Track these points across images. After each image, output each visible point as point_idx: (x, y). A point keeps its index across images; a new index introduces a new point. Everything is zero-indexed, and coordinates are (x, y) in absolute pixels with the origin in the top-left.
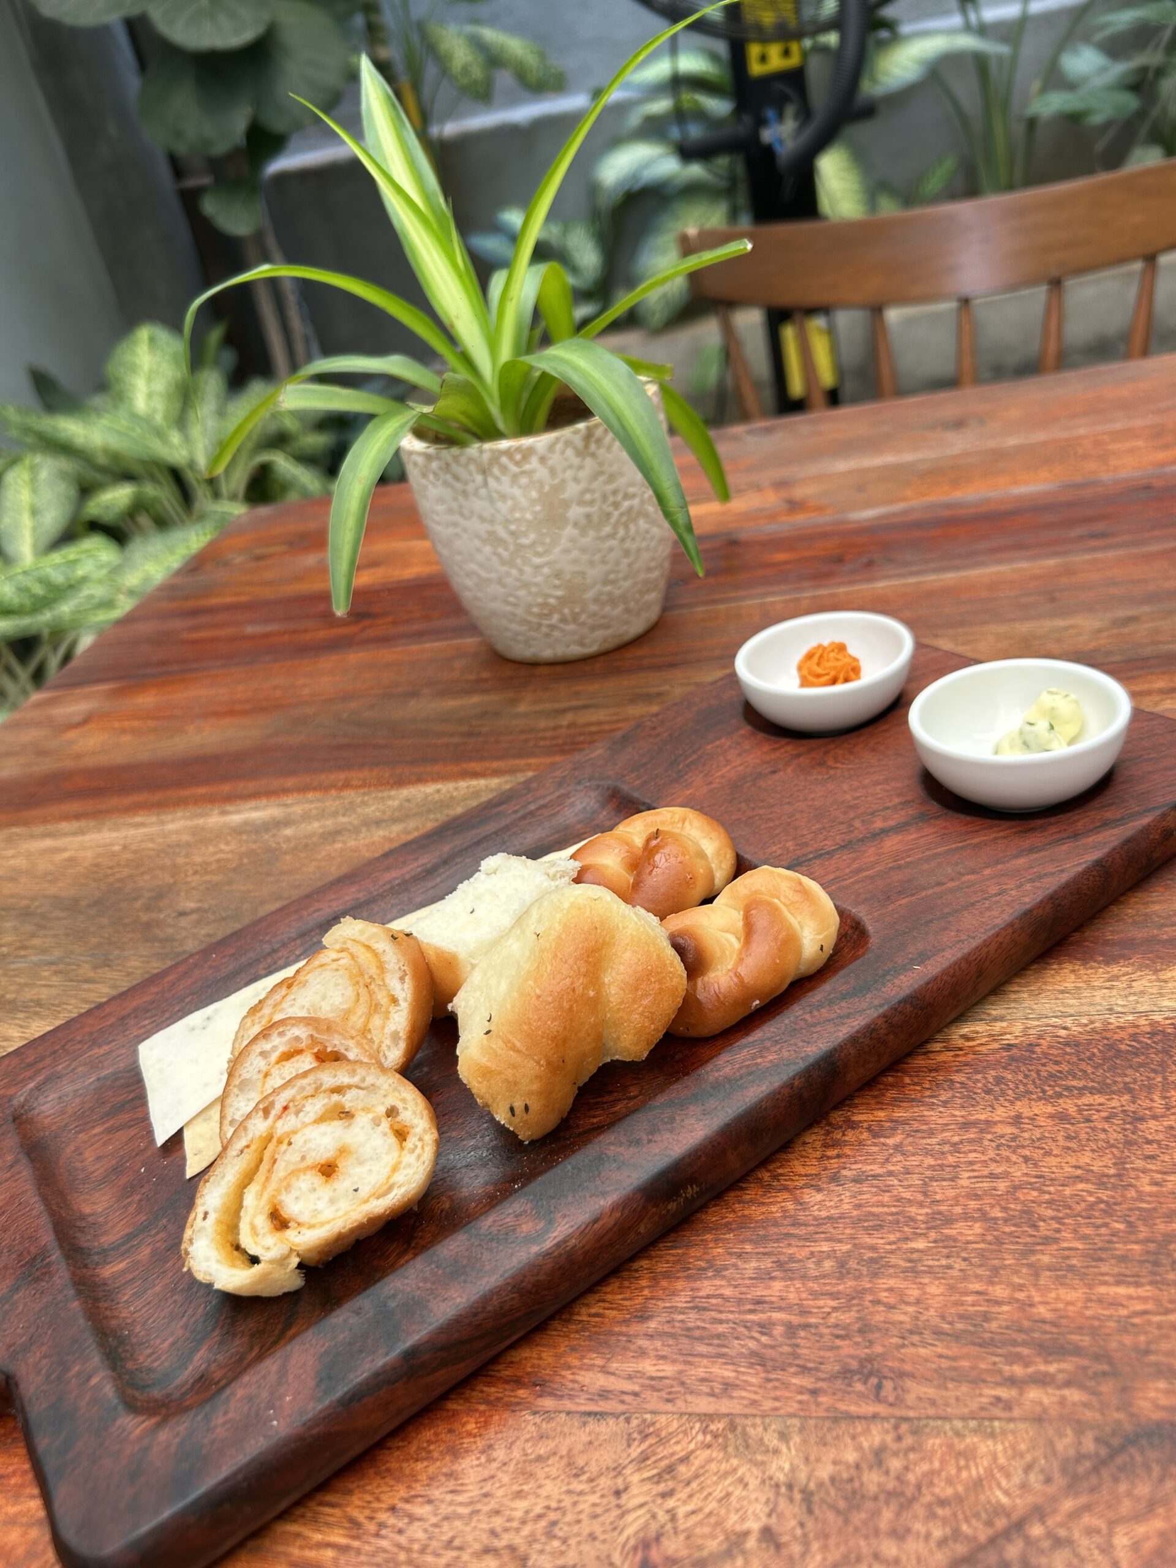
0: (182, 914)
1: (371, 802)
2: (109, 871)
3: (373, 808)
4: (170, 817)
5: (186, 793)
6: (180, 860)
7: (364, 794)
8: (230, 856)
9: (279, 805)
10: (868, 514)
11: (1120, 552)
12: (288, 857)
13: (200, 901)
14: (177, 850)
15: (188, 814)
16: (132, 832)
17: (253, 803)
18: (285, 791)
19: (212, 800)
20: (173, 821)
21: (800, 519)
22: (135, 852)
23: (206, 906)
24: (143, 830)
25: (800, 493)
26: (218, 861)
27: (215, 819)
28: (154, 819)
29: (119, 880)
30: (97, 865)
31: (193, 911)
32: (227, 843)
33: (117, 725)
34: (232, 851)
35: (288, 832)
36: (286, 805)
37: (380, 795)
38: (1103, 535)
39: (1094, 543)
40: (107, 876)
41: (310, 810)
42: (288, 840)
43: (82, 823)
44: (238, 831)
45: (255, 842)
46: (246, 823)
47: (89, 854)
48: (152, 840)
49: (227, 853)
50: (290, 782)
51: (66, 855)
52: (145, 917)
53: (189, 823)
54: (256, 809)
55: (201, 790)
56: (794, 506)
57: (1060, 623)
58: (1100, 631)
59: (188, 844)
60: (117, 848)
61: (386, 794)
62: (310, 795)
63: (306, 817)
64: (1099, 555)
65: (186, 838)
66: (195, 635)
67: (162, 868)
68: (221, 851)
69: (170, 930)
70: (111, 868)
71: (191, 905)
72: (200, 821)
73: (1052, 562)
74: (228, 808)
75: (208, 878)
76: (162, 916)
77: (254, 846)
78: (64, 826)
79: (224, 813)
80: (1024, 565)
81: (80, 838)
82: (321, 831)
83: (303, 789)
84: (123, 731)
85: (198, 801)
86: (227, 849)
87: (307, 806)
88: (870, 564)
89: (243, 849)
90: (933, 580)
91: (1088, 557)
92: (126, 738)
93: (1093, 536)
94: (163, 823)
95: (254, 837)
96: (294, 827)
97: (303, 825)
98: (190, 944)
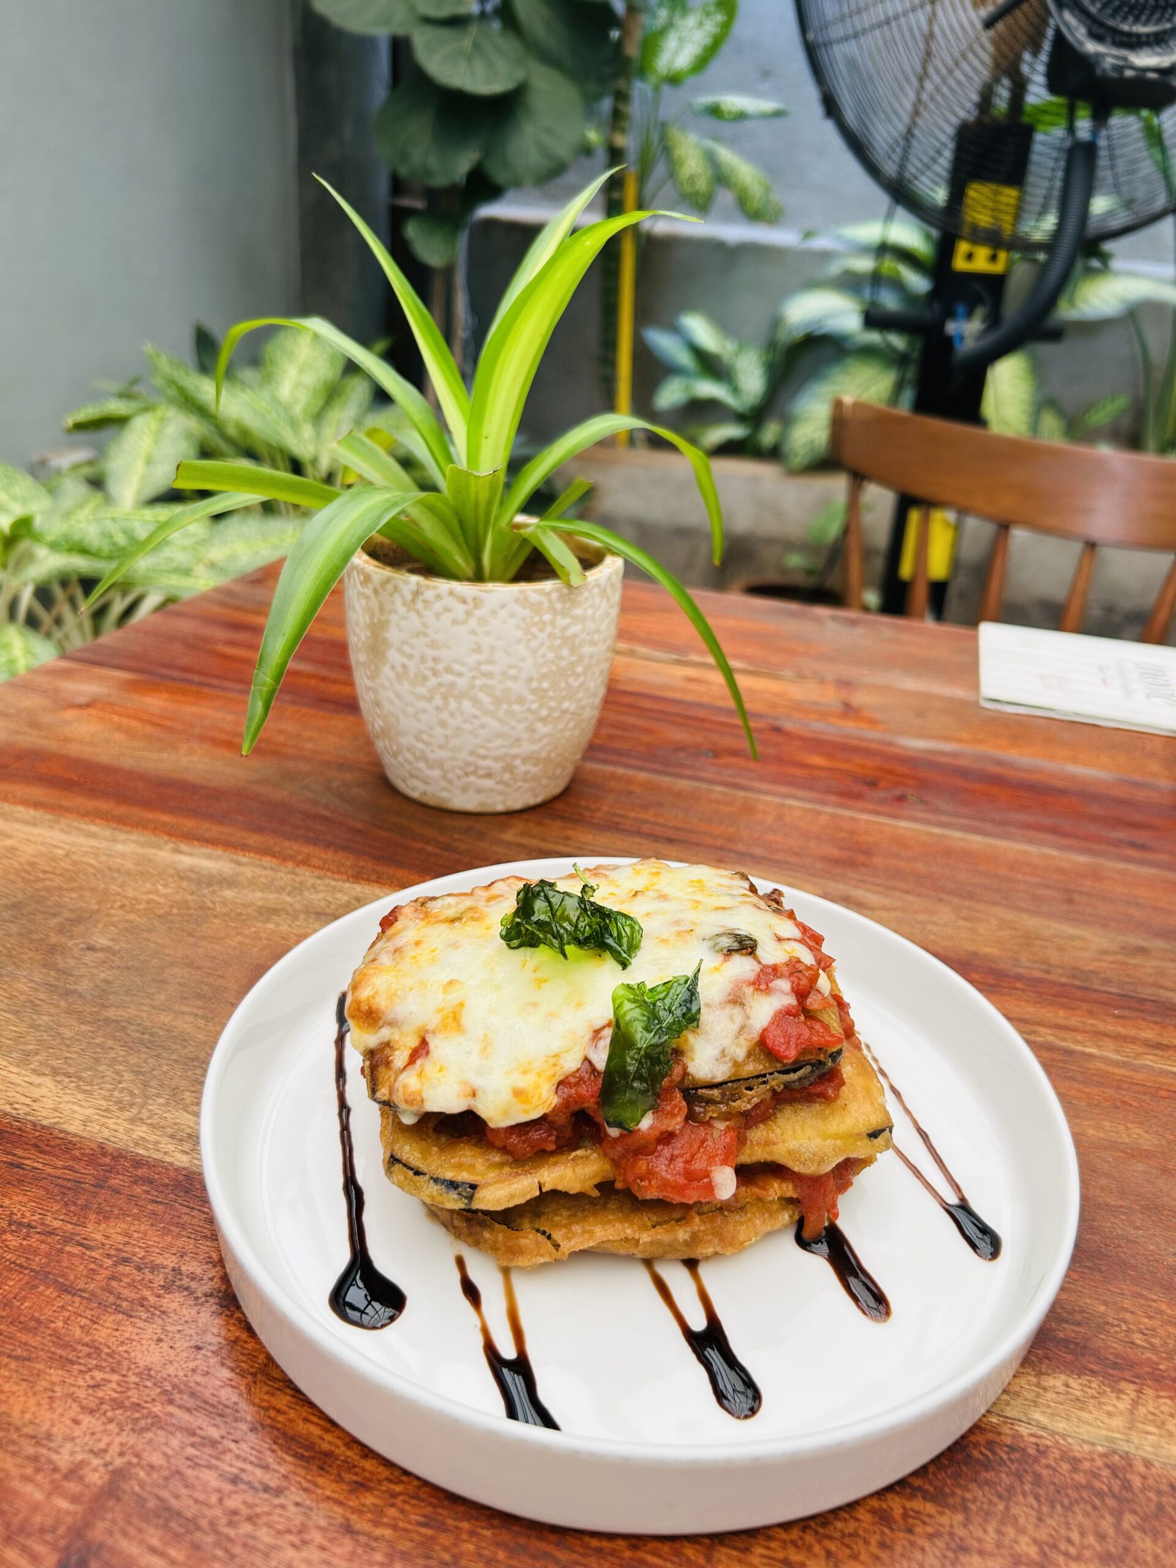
1: (321, 888)
2: (42, 875)
3: (321, 896)
4: (123, 836)
5: (150, 815)
6: (113, 888)
7: (319, 878)
8: (162, 900)
9: (232, 861)
10: (918, 744)
11: (1154, 871)
12: (216, 921)
13: (113, 940)
14: (116, 875)
15: (141, 839)
16: (81, 840)
17: (207, 850)
18: (244, 847)
19: (171, 832)
20: (124, 842)
22: (75, 863)
23: (117, 948)
24: (92, 842)
25: (859, 698)
26: (149, 902)
27: (165, 854)
28: (108, 833)
29: (47, 889)
30: (32, 864)
31: (102, 950)
32: (165, 886)
33: (116, 718)
34: (165, 896)
35: (229, 893)
36: (239, 864)
37: (333, 883)
38: (1142, 847)
39: (1130, 852)
40: (38, 880)
41: (260, 876)
42: (224, 903)
43: (38, 814)
44: (182, 875)
45: (192, 893)
46: (192, 869)
47: (31, 849)
48: (96, 856)
49: (162, 896)
50: (253, 839)
51: (8, 842)
52: (54, 939)
53: (139, 850)
54: (209, 857)
55: (166, 818)
57: (1068, 929)
58: (1106, 952)
59: (128, 873)
60: (60, 852)
61: (340, 884)
62: (267, 861)
63: (252, 883)
64: (1132, 867)
65: (129, 865)
66: (227, 650)
67: (93, 890)
68: (156, 892)
69: (72, 962)
70: (45, 872)
71: (102, 941)
72: (150, 851)
73: (1082, 859)
74: (184, 847)
76: (70, 943)
77: (190, 898)
78: (21, 811)
79: (177, 851)
80: (1054, 853)
81: (29, 829)
82: (260, 903)
83: (263, 851)
84: (119, 728)
85: (157, 829)
86: (164, 892)
87: (259, 871)
88: (901, 799)
89: (178, 897)
90: (959, 838)
91: (1121, 865)
92: (119, 736)
93: (1132, 845)
94: (115, 841)
95: (194, 887)
96: (236, 890)
97: (245, 892)
98: (84, 986)
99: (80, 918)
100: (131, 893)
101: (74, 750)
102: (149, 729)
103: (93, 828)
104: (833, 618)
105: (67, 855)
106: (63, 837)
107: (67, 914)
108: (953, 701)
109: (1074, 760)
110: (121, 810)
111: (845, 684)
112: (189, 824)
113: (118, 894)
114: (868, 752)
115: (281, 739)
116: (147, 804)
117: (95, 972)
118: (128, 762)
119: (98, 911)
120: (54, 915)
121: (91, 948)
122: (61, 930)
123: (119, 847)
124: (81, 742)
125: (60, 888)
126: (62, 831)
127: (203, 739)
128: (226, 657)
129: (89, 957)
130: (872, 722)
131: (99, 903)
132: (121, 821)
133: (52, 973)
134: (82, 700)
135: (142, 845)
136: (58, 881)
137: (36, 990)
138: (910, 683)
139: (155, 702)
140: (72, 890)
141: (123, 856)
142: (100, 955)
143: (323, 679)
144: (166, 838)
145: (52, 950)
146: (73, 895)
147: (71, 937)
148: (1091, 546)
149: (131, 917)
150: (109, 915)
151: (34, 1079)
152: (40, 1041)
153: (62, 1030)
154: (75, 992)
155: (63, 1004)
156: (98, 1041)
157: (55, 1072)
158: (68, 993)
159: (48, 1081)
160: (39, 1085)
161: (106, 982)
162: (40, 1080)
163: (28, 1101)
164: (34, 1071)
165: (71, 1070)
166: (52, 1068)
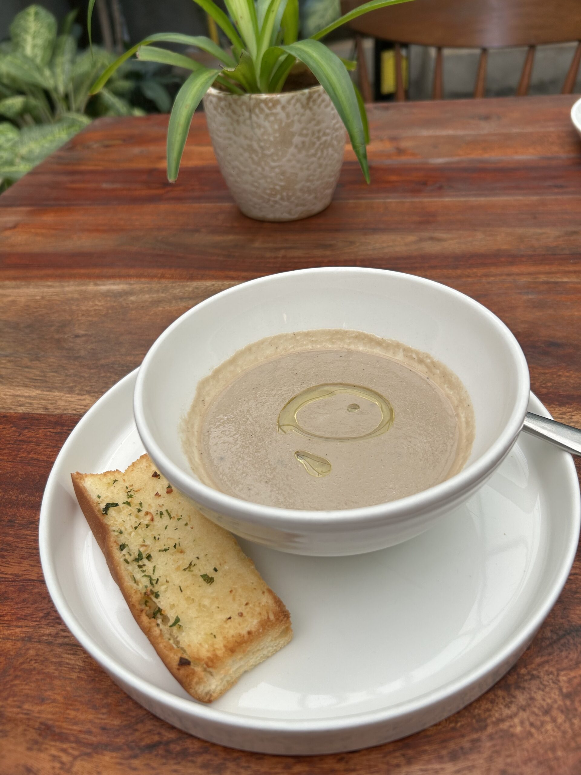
0: (77, 336)
1: (177, 287)
2: (35, 310)
3: (178, 290)
4: (67, 284)
5: (75, 271)
6: (74, 308)
7: (173, 283)
8: (101, 308)
9: (126, 284)
10: (439, 161)
11: (570, 197)
12: (133, 312)
13: (86, 330)
14: (72, 302)
15: (76, 283)
16: (46, 290)
17: (112, 281)
18: (129, 276)
19: (90, 277)
20: (68, 286)
21: (404, 159)
22: (49, 301)
23: (90, 333)
24: (52, 290)
25: (404, 144)
26: (95, 310)
27: (91, 287)
28: (57, 284)
29: (41, 315)
30: (27, 306)
31: (83, 335)
32: (99, 301)
33: (33, 230)
34: (102, 306)
35: (132, 298)
36: (130, 284)
37: (181, 284)
38: (561, 187)
39: (556, 190)
40: (34, 312)
41: (144, 288)
42: (132, 302)
43: (18, 282)
44: (105, 295)
45: (115, 302)
46: (108, 291)
47: (23, 299)
48: (57, 295)
49: (100, 306)
50: (132, 272)
51: (10, 299)
52: (57, 336)
53: (77, 288)
54: (114, 284)
55: (83, 271)
56: (400, 151)
57: (539, 231)
58: (559, 237)
59: (77, 300)
60: (38, 298)
61: (184, 283)
62: (143, 280)
63: (141, 291)
64: (559, 197)
65: (76, 296)
66: (74, 186)
67: (64, 311)
68: (96, 305)
69: (71, 345)
70: (36, 308)
71: (82, 332)
72: (84, 288)
73: (535, 198)
74: (98, 282)
75: (90, 318)
76: (66, 336)
77: (115, 304)
78: (7, 283)
79: (96, 285)
80: (521, 198)
81: (17, 290)
82: (150, 300)
83: (139, 276)
84: (37, 234)
85: (82, 276)
86: (100, 304)
87: (142, 286)
88: (440, 188)
89: (108, 305)
90: (474, 200)
91: (553, 197)
92: (39, 239)
93: (556, 186)
94: (63, 287)
95: (114, 299)
96: (135, 297)
97: (140, 296)
98: (83, 353)
99: (65, 325)
101: (19, 249)
102: (52, 232)
107: (57, 324)
108: (449, 137)
111: (394, 139)
113: (78, 310)
114: (417, 169)
115: (122, 223)
116: (70, 267)
117: (85, 346)
118: (50, 249)
119: (72, 320)
120: (51, 326)
122: (58, 332)
123: (67, 289)
124: (21, 245)
125: (47, 314)
126: (34, 288)
127: (83, 230)
128: (74, 189)
129: (78, 341)
130: (414, 154)
131: (70, 316)
132: (61, 277)
133: (64, 351)
134: (10, 225)
135: (78, 286)
136: (45, 311)
137: (60, 360)
138: (425, 133)
139: (49, 218)
140: (54, 313)
141: (71, 293)
142: (84, 338)
144: (88, 280)
145: (58, 341)
147: (65, 334)
148: (485, 50)
150: (78, 320)
154: (80, 357)
155: (76, 363)
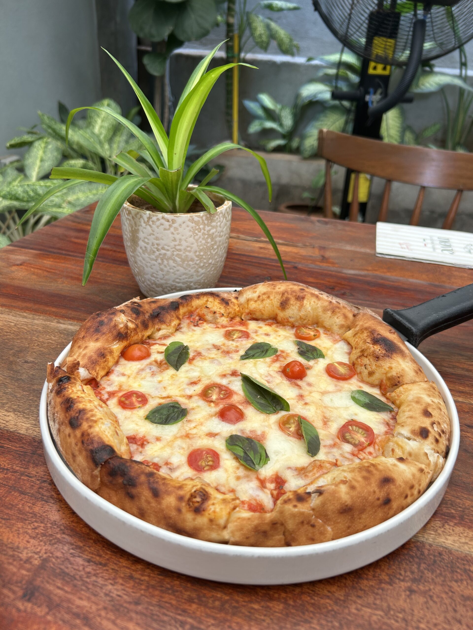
4: (37, 317)
5: (48, 308)
10: (351, 272)
14: (35, 333)
15: (44, 318)
23: (36, 362)
24: (25, 320)
25: (328, 254)
26: (48, 343)
27: (54, 324)
28: (31, 316)
33: (32, 270)
43: (4, 309)
44: (61, 332)
48: (27, 325)
52: (11, 359)
54: (71, 325)
55: (54, 310)
56: (324, 259)
60: (12, 324)
65: (40, 328)
66: (76, 240)
69: (19, 368)
71: (31, 359)
72: (48, 323)
74: (61, 321)
76: (18, 360)
79: (58, 322)
84: (34, 274)
85: (50, 314)
86: (54, 338)
88: (344, 294)
92: (34, 277)
94: (34, 319)
98: (24, 377)
99: (21, 350)
100: (41, 340)
101: (16, 283)
102: (46, 274)
103: (25, 314)
104: (318, 221)
105: (15, 325)
106: (13, 318)
107: (16, 349)
108: (365, 254)
109: (412, 277)
110: (36, 307)
111: (322, 248)
112: (63, 311)
113: (36, 340)
114: (331, 276)
115: (98, 276)
116: (46, 304)
117: (28, 371)
118: (38, 287)
119: (28, 347)
120: (11, 349)
121: (26, 362)
122: (14, 355)
123: (36, 322)
124: (19, 279)
125: (13, 338)
126: (13, 316)
127: (67, 277)
128: (75, 243)
129: (26, 366)
130: (333, 263)
131: (29, 344)
132: (36, 311)
133: (12, 372)
134: (18, 262)
135: (45, 321)
136: (12, 336)
137: (6, 379)
138: (348, 248)
139: (48, 263)
140: (18, 339)
141: (38, 325)
142: (30, 365)
143: (115, 251)
144: (54, 317)
145: (11, 363)
146: (19, 341)
147: (18, 358)
148: (423, 188)
149: (42, 349)
150: (33, 349)
151: (6, 413)
152: (8, 399)
153: (16, 394)
154: (21, 379)
155: (16, 384)
156: (31, 398)
157: (14, 410)
158: (18, 380)
159: (12, 414)
160: (8, 416)
161: (33, 375)
162: (9, 414)
163: (4, 422)
164: (6, 410)
165: (21, 410)
166: (13, 409)
